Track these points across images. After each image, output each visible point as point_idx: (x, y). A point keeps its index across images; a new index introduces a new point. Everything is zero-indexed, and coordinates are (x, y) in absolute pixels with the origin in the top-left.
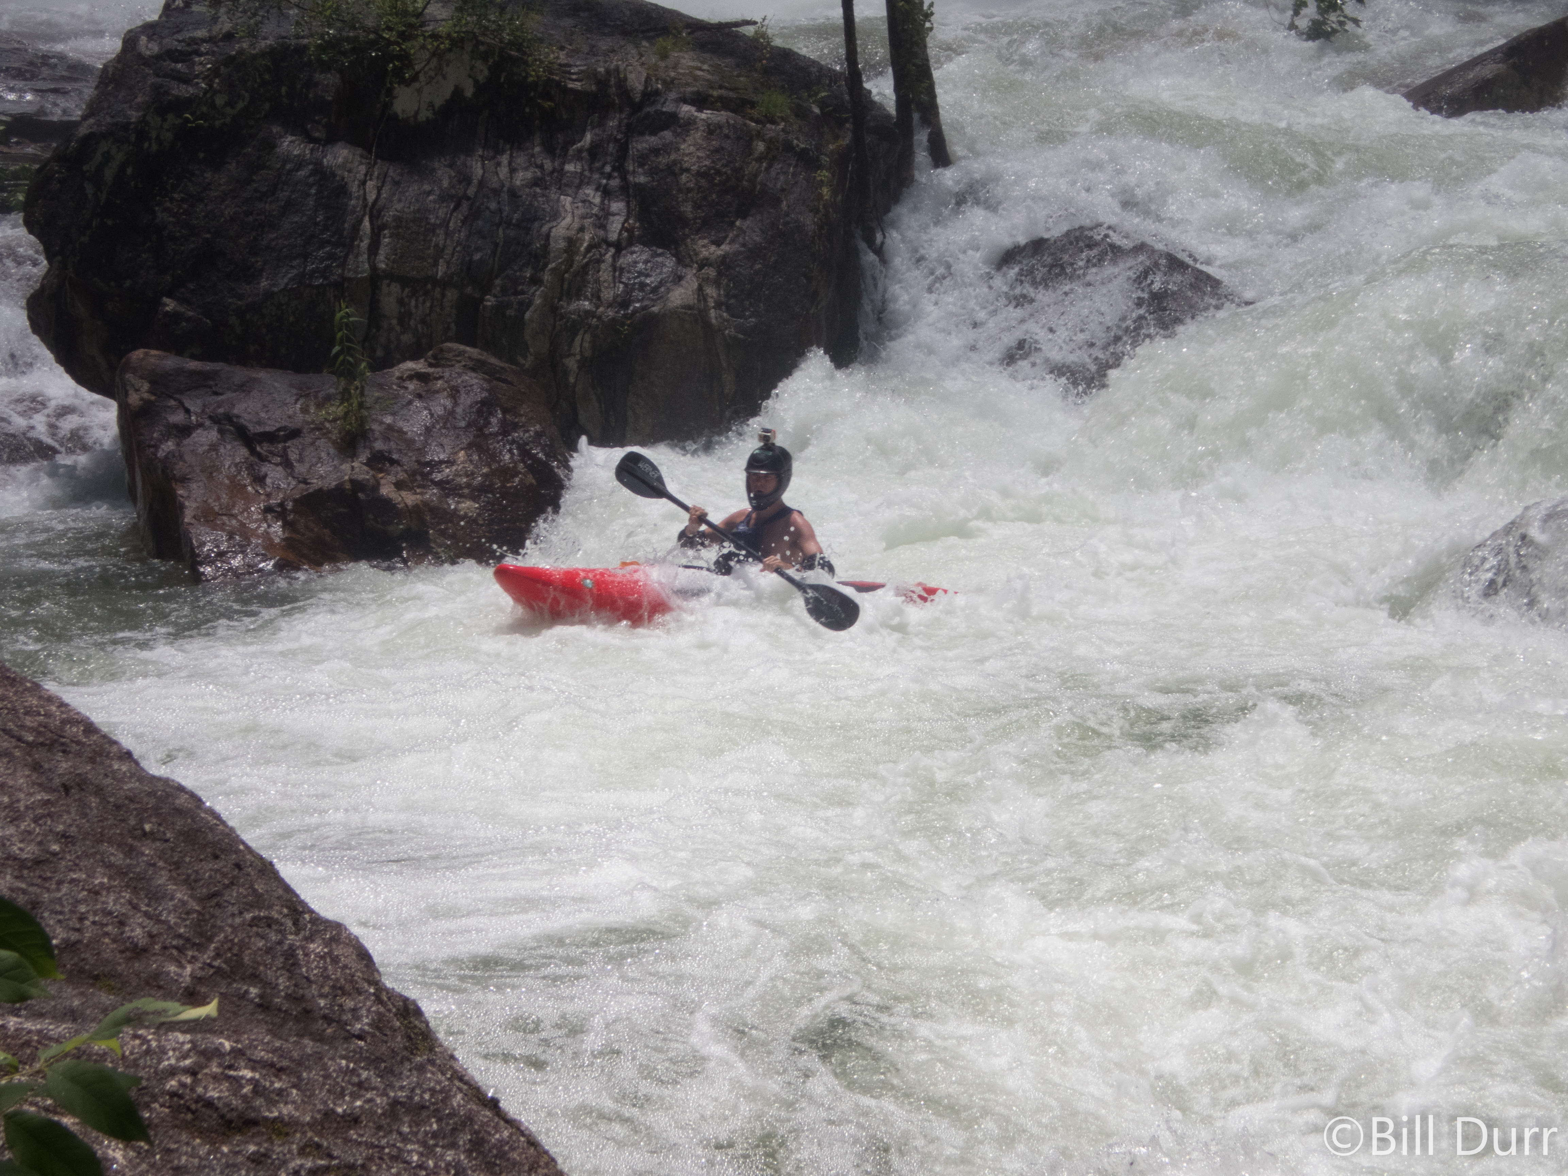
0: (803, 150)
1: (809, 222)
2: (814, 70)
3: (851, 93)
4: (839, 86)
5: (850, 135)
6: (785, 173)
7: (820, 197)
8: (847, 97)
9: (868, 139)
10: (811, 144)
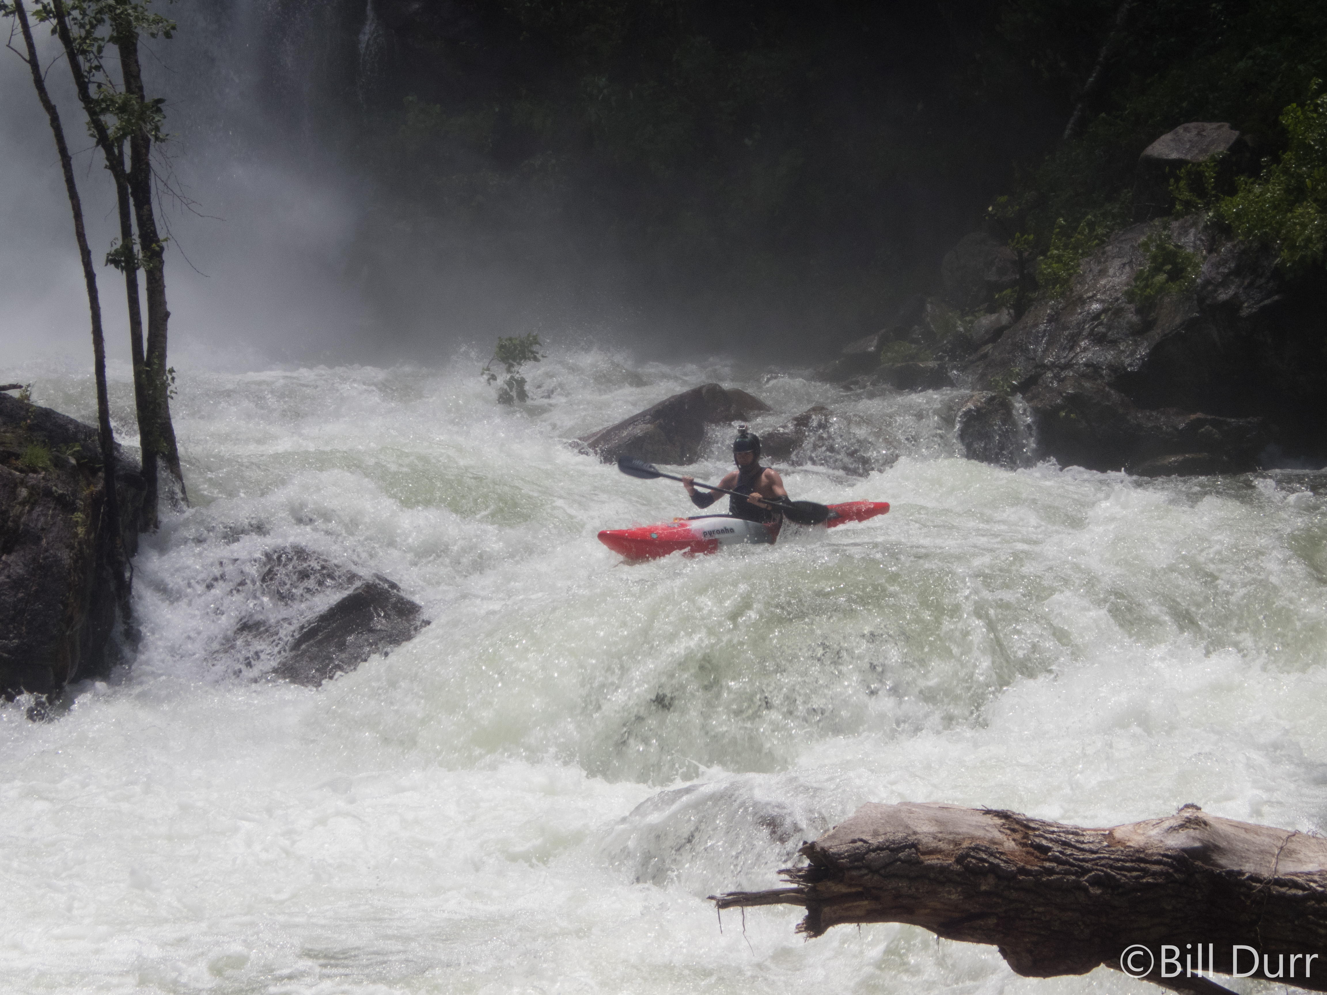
0: (62, 495)
1: (66, 557)
2: (71, 427)
3: (103, 445)
4: (93, 441)
5: (102, 482)
6: (46, 515)
7: (76, 534)
8: (99, 450)
9: (118, 485)
10: (67, 490)
